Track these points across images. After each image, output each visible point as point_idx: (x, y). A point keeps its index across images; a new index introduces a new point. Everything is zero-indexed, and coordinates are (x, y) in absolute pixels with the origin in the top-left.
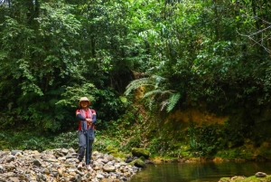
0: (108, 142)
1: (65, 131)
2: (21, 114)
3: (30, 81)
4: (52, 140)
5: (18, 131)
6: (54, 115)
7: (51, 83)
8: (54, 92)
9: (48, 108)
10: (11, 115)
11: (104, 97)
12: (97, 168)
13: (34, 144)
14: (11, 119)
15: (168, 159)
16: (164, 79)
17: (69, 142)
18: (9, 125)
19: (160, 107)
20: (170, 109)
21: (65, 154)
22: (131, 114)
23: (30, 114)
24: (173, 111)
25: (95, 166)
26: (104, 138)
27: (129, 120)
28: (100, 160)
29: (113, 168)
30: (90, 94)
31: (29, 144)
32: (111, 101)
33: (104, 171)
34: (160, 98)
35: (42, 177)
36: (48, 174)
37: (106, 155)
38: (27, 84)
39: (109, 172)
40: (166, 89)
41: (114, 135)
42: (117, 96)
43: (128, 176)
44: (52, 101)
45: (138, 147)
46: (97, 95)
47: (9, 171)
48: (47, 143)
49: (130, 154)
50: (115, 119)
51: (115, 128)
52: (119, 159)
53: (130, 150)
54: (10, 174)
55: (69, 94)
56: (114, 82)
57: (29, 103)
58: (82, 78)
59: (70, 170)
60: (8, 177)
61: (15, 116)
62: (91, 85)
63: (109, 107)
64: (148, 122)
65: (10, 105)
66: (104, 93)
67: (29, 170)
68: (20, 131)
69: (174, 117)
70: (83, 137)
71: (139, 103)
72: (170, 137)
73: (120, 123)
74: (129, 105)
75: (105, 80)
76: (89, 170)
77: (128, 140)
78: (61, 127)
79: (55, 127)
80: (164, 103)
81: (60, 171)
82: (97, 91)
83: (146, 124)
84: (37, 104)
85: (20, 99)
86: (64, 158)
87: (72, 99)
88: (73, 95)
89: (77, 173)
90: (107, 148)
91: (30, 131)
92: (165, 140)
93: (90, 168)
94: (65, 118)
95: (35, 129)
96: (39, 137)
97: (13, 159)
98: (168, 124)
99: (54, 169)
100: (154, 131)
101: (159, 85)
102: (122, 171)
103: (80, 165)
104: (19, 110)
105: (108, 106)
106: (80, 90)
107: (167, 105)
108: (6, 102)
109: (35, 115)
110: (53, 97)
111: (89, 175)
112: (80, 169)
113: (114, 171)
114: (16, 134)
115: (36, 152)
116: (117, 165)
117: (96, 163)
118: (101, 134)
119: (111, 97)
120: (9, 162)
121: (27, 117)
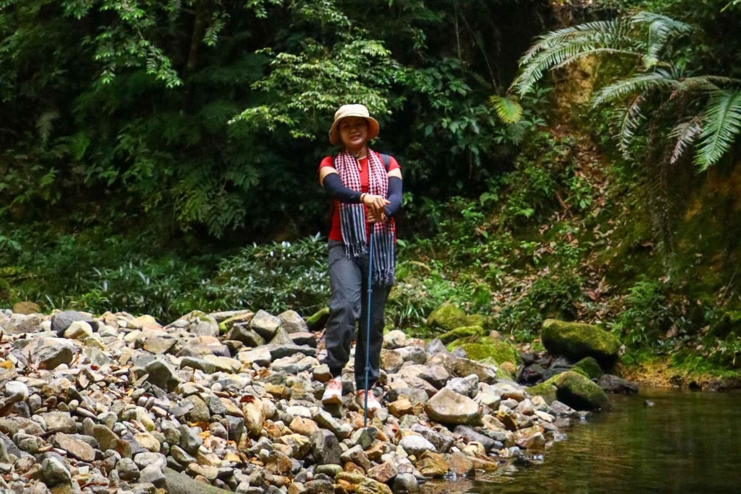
0: (439, 290)
1: (265, 237)
2: (88, 160)
3: (129, 29)
4: (211, 271)
5: (72, 227)
6: (219, 168)
7: (211, 39)
8: (221, 75)
9: (195, 138)
10: (47, 164)
11: (424, 97)
12: (402, 403)
13: (135, 285)
14: (47, 179)
15: (703, 377)
16: (684, 27)
17: (277, 282)
18: (37, 201)
19: (663, 147)
20: (709, 156)
21: (268, 336)
22: (537, 173)
23: (122, 162)
24: (722, 166)
25: (393, 396)
26: (422, 273)
27: (529, 200)
28: (413, 371)
29: (468, 408)
30: (369, 83)
31: (118, 285)
32: (455, 115)
33: (434, 418)
34: (665, 106)
35: (183, 439)
36: (205, 424)
37: (435, 345)
38: (117, 41)
39: (452, 423)
40: (692, 69)
41: (465, 261)
42: (481, 96)
43: (536, 446)
44: (213, 111)
45: (569, 316)
46: (396, 89)
47: (52, 406)
48: (187, 285)
49: (535, 347)
50: (473, 193)
51: (469, 230)
52: (490, 367)
53: (536, 329)
54: (57, 419)
55: (283, 82)
56: (466, 38)
57: (121, 115)
58: (337, 16)
59: (292, 409)
60: (48, 434)
61: (64, 165)
62: (374, 48)
63: (444, 138)
64: (610, 212)
65: (45, 121)
66: (424, 82)
67: (128, 406)
68: (81, 227)
69: (725, 189)
70: (347, 272)
71: (574, 126)
72: (711, 276)
73: (490, 209)
74: (529, 135)
75: (429, 28)
76: (370, 414)
77: (528, 285)
78: (248, 219)
79: (225, 218)
80: (685, 132)
81: (254, 413)
82: (399, 74)
83: (603, 218)
84: (153, 122)
85: (85, 99)
86: (263, 352)
87: (297, 102)
88: (297, 90)
89: (321, 423)
90: (438, 315)
91: (120, 229)
92: (686, 291)
93: (373, 403)
94: (264, 180)
95: (140, 220)
96: (156, 256)
97: (65, 356)
98: (702, 220)
99: (227, 405)
100: (640, 249)
101: (660, 54)
102: (508, 423)
103: (333, 391)
104: (81, 142)
105: (442, 135)
106: (328, 66)
107: (698, 142)
108: (32, 109)
109: (145, 167)
110: (215, 91)
111: (372, 435)
112: (332, 406)
113: (474, 421)
114: (67, 242)
115: (147, 320)
116: (488, 395)
117: (396, 383)
118: (410, 254)
119: (456, 96)
120: (50, 365)
121: (111, 174)
